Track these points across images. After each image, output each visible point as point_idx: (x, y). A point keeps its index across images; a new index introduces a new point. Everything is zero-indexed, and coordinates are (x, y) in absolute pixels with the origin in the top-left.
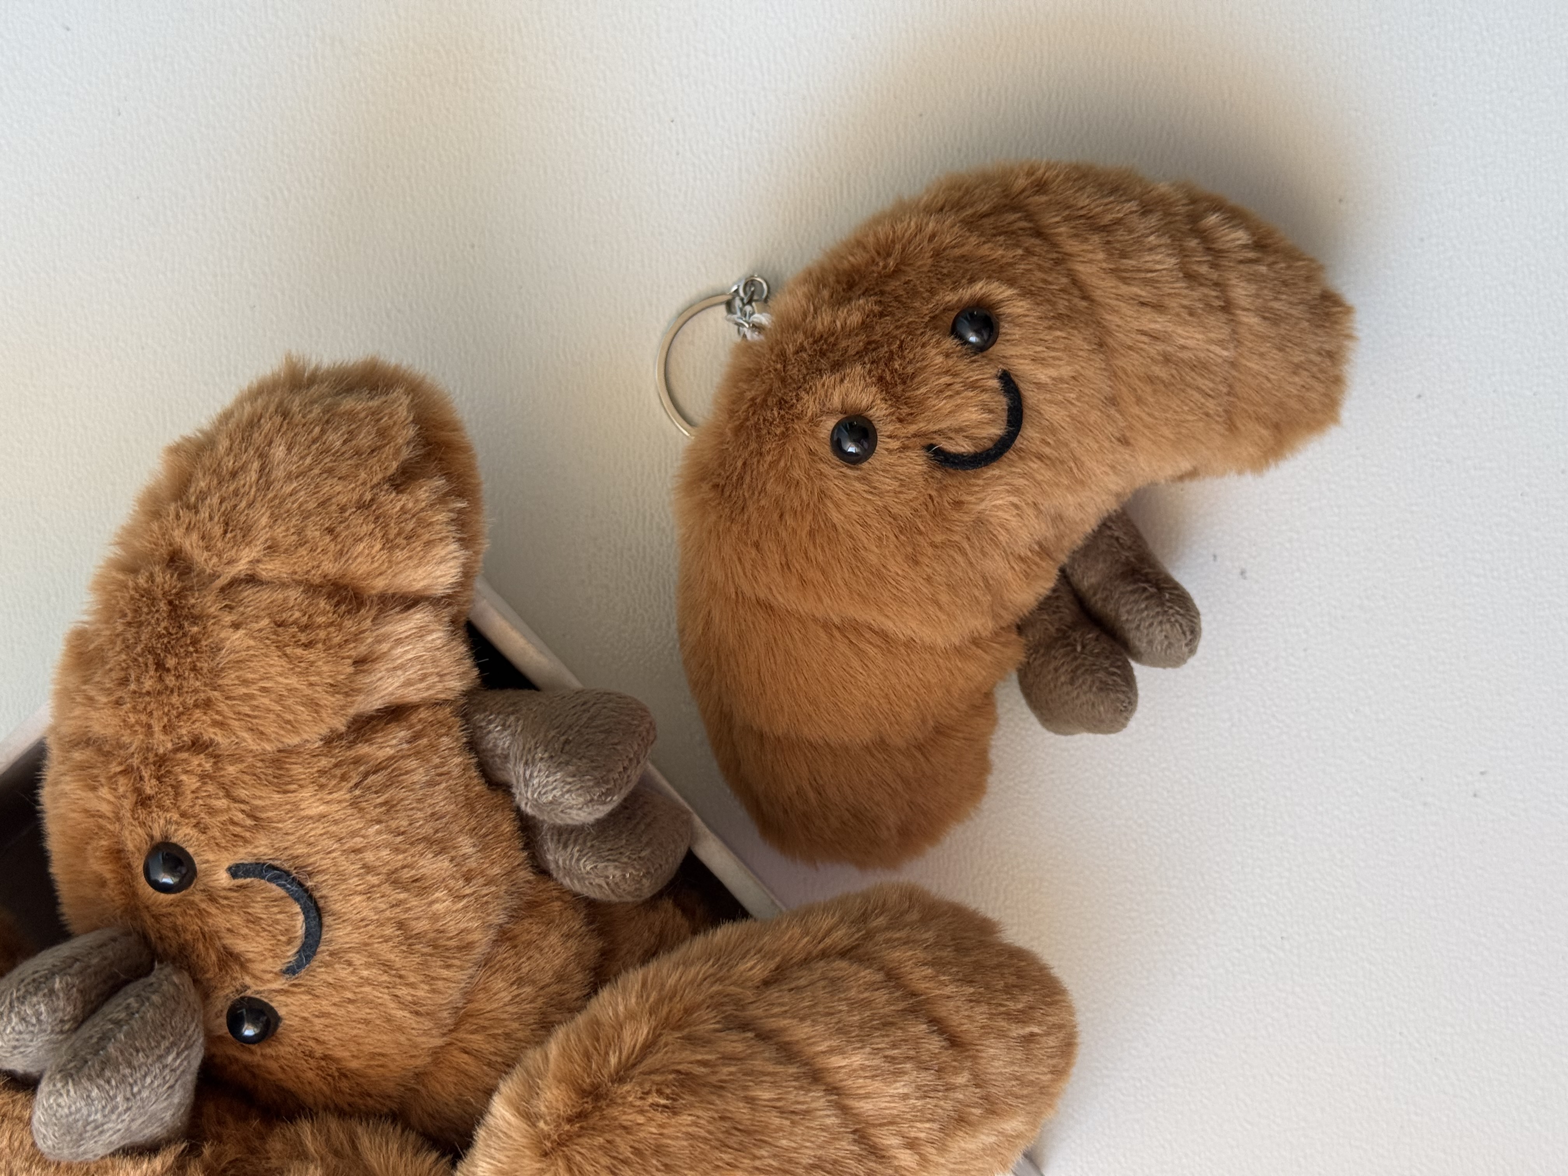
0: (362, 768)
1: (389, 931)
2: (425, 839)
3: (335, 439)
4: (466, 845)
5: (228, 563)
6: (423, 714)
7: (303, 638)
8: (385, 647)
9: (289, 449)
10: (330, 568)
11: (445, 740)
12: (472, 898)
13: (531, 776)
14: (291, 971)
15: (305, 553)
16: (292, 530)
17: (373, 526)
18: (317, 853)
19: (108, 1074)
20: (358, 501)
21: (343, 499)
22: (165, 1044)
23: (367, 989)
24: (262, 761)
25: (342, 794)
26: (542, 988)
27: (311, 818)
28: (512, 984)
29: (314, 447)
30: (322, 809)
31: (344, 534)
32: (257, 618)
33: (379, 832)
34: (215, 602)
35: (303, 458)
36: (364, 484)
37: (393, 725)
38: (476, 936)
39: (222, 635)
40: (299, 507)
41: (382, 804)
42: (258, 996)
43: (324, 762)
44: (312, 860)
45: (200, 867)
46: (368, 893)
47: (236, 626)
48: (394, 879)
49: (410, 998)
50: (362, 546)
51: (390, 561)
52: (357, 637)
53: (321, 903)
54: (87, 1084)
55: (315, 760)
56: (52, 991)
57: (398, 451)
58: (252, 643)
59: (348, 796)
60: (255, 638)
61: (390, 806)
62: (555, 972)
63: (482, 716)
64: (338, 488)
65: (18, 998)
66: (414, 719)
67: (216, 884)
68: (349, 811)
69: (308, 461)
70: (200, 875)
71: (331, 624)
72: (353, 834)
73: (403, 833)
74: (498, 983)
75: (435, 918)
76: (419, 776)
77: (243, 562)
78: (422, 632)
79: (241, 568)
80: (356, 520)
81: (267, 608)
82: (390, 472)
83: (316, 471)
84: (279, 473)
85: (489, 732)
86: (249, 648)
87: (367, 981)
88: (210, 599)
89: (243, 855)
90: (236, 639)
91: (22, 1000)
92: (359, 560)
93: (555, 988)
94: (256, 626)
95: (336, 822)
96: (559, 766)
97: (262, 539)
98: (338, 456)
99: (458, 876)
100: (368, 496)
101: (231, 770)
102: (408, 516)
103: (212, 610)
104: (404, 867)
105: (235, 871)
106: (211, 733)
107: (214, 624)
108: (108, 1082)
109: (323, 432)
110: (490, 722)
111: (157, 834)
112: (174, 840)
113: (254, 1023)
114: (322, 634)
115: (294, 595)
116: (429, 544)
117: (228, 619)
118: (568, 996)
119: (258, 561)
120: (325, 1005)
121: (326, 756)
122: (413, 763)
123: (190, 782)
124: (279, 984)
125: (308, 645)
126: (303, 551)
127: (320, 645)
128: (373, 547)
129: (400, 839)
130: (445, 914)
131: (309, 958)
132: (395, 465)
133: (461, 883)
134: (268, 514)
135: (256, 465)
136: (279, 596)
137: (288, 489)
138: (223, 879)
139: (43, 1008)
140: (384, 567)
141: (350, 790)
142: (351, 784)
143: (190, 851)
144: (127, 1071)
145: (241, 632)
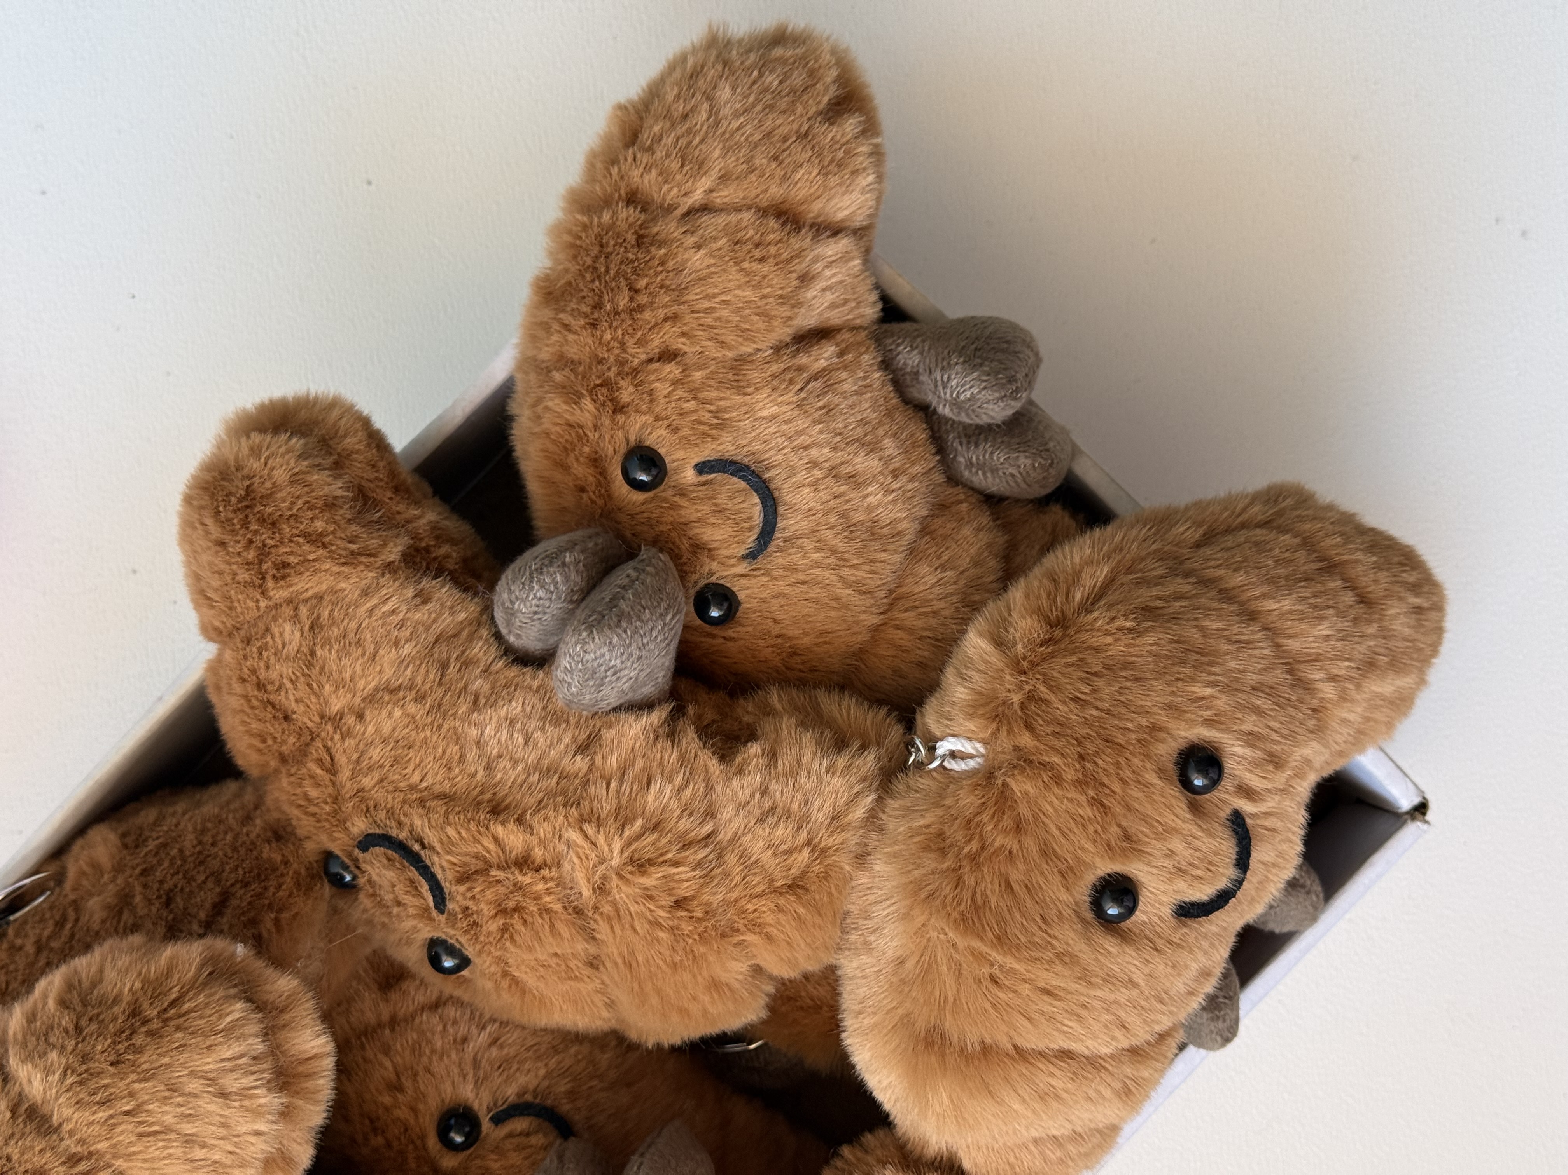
0: (805, 375)
1: (832, 519)
2: (857, 440)
3: (771, 79)
4: (890, 446)
5: (685, 194)
6: (846, 335)
7: (757, 253)
8: (819, 266)
9: (734, 89)
10: (776, 191)
11: (866, 357)
12: (900, 492)
13: (949, 378)
14: (752, 555)
15: (754, 179)
16: (742, 160)
17: (810, 153)
18: (771, 449)
19: (624, 625)
20: (797, 132)
21: (784, 130)
22: (664, 605)
23: (817, 571)
24: (724, 367)
25: (790, 397)
26: (962, 572)
27: (764, 418)
28: (936, 569)
29: (755, 87)
30: (775, 409)
31: (786, 162)
32: (715, 239)
33: (821, 432)
34: (677, 228)
35: (747, 97)
36: (802, 116)
37: (824, 341)
38: (904, 525)
39: (686, 256)
40: (747, 139)
41: (821, 408)
42: (722, 582)
43: (775, 368)
44: (767, 456)
45: (670, 466)
46: (815, 485)
47: (698, 247)
48: (833, 473)
49: (854, 578)
50: (801, 172)
51: (825, 186)
52: (799, 255)
53: (776, 494)
54: (608, 632)
55: (767, 366)
56: (564, 564)
57: (827, 89)
58: (712, 261)
59: (795, 399)
60: (714, 257)
61: (829, 410)
62: (972, 558)
63: (891, 340)
64: (778, 122)
65: (536, 570)
66: (839, 337)
67: (684, 481)
68: (796, 413)
69: (751, 99)
70: (669, 474)
71: (780, 241)
72: (800, 433)
73: (840, 434)
74: (924, 569)
75: (870, 509)
76: (848, 386)
77: (698, 192)
78: (845, 258)
79: (696, 198)
80: (797, 148)
81: (724, 229)
82: (821, 106)
83: (759, 108)
84: (726, 111)
85: (899, 354)
86: (708, 267)
87: (816, 564)
88: (673, 225)
89: (708, 452)
90: (697, 260)
91: (540, 571)
92: (799, 185)
93: (972, 572)
94: (715, 246)
95: (786, 422)
96: (974, 368)
97: (718, 168)
98: (776, 94)
99: (886, 473)
100: (805, 127)
101: (698, 375)
102: (837, 146)
103: (675, 234)
104: (842, 463)
105: (702, 468)
106: (680, 344)
107: (677, 247)
108: (625, 632)
109: (761, 75)
110: (898, 345)
111: (632, 439)
112: (648, 443)
113: (719, 606)
114: (773, 250)
115: (747, 216)
116: (855, 173)
117: (691, 240)
118: (984, 579)
119: (711, 191)
120: (782, 586)
121: (777, 361)
122: (844, 375)
123: (662, 388)
124: (742, 568)
125: (762, 260)
126: (753, 177)
127: (771, 260)
128: (810, 173)
129: (838, 439)
130: (879, 505)
131: (766, 544)
132: (826, 99)
133: (890, 479)
134: (721, 146)
135: (706, 106)
136: (733, 218)
137: (735, 124)
138: (689, 475)
139: (559, 578)
140: (819, 192)
141: (796, 394)
142: (798, 387)
143: (662, 451)
144: (638, 623)
145: (702, 252)
